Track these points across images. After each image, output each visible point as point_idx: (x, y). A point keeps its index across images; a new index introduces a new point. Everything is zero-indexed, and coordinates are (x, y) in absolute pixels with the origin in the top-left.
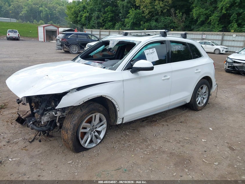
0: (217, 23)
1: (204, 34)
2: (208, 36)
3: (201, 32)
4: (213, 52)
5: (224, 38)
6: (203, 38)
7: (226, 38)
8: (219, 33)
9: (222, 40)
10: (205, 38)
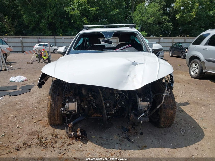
0: (47, 29)
1: (40, 38)
2: (43, 39)
3: (37, 37)
4: (53, 52)
5: (56, 40)
6: (39, 41)
7: (58, 40)
8: (51, 37)
9: (55, 42)
10: (41, 41)
